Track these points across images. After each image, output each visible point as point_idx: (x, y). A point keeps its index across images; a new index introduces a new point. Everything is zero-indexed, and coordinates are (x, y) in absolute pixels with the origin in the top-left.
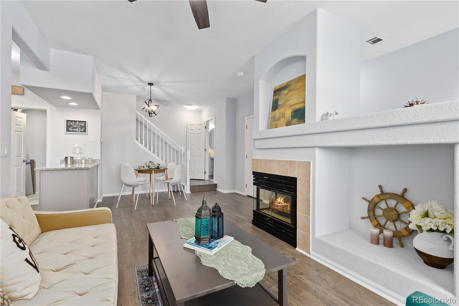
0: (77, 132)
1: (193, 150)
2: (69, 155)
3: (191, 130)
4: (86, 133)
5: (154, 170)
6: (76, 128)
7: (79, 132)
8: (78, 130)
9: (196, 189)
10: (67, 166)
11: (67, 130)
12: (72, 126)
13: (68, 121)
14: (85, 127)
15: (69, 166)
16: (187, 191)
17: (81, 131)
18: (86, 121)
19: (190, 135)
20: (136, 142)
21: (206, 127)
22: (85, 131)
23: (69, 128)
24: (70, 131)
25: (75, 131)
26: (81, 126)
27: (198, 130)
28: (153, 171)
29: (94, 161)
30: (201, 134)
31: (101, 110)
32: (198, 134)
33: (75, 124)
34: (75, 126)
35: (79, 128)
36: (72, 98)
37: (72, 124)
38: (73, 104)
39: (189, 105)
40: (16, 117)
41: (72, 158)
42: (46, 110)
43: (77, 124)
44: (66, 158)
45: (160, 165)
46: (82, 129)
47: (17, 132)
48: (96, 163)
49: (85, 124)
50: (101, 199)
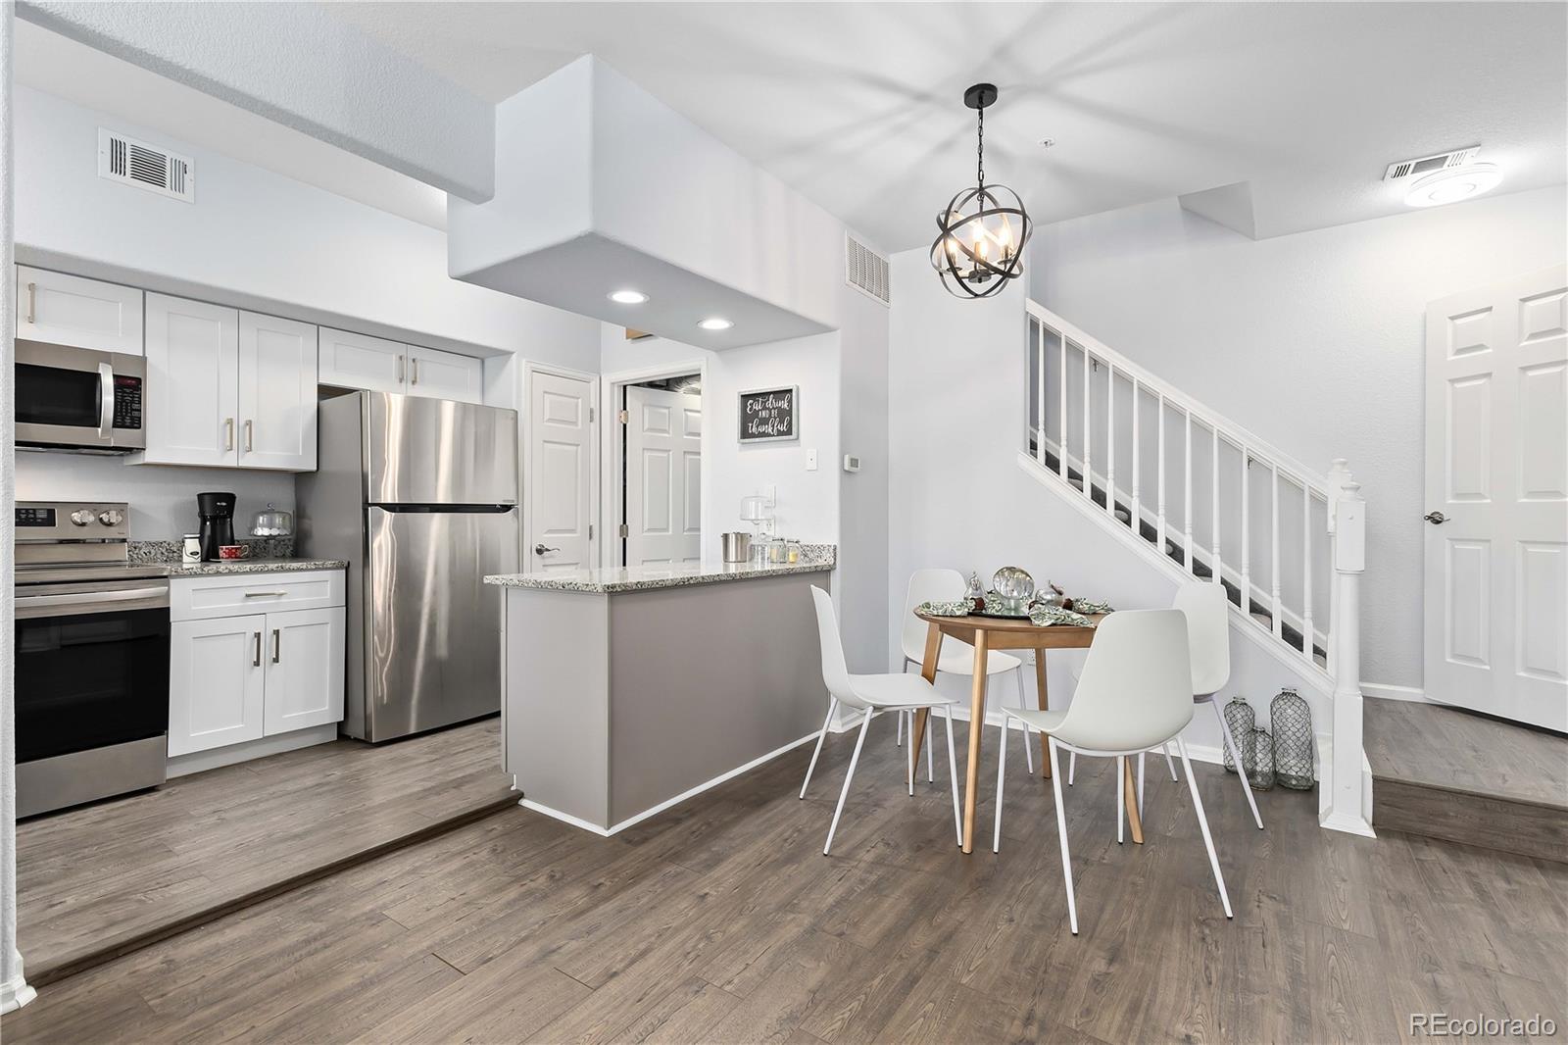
0: (769, 435)
1: (1478, 495)
2: (730, 531)
3: (1462, 351)
4: (794, 436)
5: (986, 630)
6: (764, 422)
7: (774, 435)
8: (773, 426)
10: (726, 567)
11: (745, 434)
12: (756, 412)
13: (745, 398)
14: (789, 412)
15: (733, 569)
16: (1339, 808)
17: (780, 433)
18: (791, 391)
20: (1023, 461)
22: (789, 432)
23: (750, 425)
24: (753, 436)
25: (764, 435)
26: (779, 409)
27: (1534, 336)
28: (979, 634)
29: (805, 552)
31: (838, 331)
32: (1527, 369)
33: (765, 408)
34: (764, 414)
35: (775, 418)
36: (644, 292)
37: (757, 407)
38: (716, 324)
39: (1413, 164)
40: (685, 410)
41: (741, 537)
42: (700, 370)
43: (769, 405)
44: (726, 537)
45: (1060, 593)
46: (781, 422)
47: (689, 457)
48: (821, 562)
49: (790, 402)
50: (847, 719)
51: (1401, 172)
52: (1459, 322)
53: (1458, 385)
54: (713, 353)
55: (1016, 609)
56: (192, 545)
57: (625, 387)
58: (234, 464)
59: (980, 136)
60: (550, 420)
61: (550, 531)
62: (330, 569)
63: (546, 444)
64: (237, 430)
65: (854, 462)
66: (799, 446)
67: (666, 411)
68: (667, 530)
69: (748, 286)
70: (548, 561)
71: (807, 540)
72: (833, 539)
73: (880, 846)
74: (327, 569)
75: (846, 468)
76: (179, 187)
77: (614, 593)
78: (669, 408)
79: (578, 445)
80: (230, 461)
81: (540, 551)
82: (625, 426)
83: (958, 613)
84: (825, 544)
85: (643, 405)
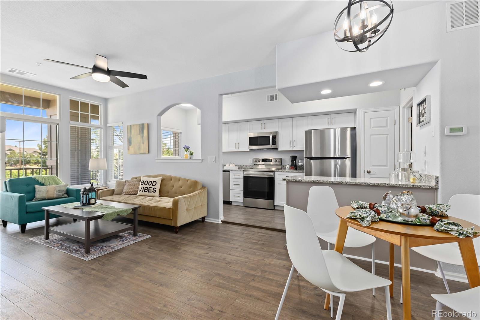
0: (424, 121)
4: (429, 121)
6: (423, 115)
8: (425, 117)
11: (419, 122)
12: (422, 111)
13: (419, 105)
18: (426, 98)
23: (421, 118)
24: (421, 122)
35: (425, 113)
37: (422, 109)
54: (415, 87)
56: (287, 166)
57: (411, 108)
58: (292, 150)
60: (373, 127)
61: (373, 166)
62: (302, 172)
63: (371, 136)
64: (293, 143)
65: (458, 129)
66: (430, 125)
70: (372, 176)
72: (438, 172)
74: (301, 172)
75: (447, 134)
76: (276, 99)
79: (388, 134)
80: (291, 149)
81: (369, 172)
82: (412, 123)
84: (432, 175)
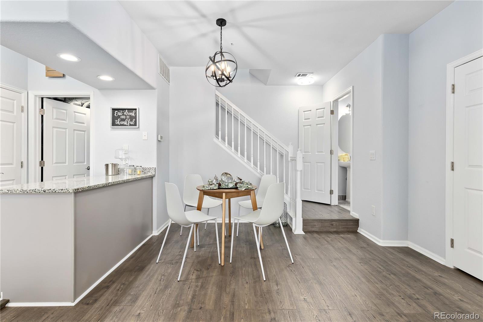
0: (126, 126)
1: (309, 152)
2: (109, 162)
3: (305, 119)
4: (137, 127)
5: (226, 193)
6: (123, 120)
7: (128, 126)
8: (127, 122)
9: (315, 226)
10: (107, 179)
11: (114, 124)
12: (119, 116)
13: (114, 110)
14: (135, 117)
16: (298, 229)
17: (130, 125)
18: (136, 109)
19: (304, 128)
20: (215, 140)
21: (332, 112)
22: (135, 125)
23: (116, 121)
24: (118, 125)
25: (123, 125)
26: (130, 116)
27: (318, 117)
28: (224, 194)
29: (144, 170)
30: (322, 125)
31: (156, 90)
32: (317, 124)
33: (123, 115)
34: (123, 117)
35: (128, 119)
36: (78, 57)
37: (119, 114)
38: (106, 78)
39: (302, 74)
40: (74, 112)
41: (114, 165)
42: (90, 96)
43: (125, 113)
44: (107, 166)
45: (241, 180)
46: (131, 121)
47: (76, 132)
48: (149, 174)
49: (136, 113)
50: (159, 230)
51: (299, 75)
52: (305, 112)
53: (305, 127)
54: (97, 90)
55: (228, 186)
57: (42, 99)
59: (221, 35)
65: (161, 137)
66: (140, 130)
67: (65, 111)
68: (65, 163)
69: (129, 65)
71: (144, 166)
72: (154, 165)
73: (195, 271)
75: (159, 140)
77: (77, 192)
78: (66, 110)
79: (14, 123)
82: (42, 116)
83: (215, 188)
84: (151, 167)
85: (53, 108)
